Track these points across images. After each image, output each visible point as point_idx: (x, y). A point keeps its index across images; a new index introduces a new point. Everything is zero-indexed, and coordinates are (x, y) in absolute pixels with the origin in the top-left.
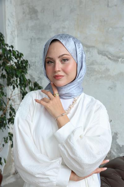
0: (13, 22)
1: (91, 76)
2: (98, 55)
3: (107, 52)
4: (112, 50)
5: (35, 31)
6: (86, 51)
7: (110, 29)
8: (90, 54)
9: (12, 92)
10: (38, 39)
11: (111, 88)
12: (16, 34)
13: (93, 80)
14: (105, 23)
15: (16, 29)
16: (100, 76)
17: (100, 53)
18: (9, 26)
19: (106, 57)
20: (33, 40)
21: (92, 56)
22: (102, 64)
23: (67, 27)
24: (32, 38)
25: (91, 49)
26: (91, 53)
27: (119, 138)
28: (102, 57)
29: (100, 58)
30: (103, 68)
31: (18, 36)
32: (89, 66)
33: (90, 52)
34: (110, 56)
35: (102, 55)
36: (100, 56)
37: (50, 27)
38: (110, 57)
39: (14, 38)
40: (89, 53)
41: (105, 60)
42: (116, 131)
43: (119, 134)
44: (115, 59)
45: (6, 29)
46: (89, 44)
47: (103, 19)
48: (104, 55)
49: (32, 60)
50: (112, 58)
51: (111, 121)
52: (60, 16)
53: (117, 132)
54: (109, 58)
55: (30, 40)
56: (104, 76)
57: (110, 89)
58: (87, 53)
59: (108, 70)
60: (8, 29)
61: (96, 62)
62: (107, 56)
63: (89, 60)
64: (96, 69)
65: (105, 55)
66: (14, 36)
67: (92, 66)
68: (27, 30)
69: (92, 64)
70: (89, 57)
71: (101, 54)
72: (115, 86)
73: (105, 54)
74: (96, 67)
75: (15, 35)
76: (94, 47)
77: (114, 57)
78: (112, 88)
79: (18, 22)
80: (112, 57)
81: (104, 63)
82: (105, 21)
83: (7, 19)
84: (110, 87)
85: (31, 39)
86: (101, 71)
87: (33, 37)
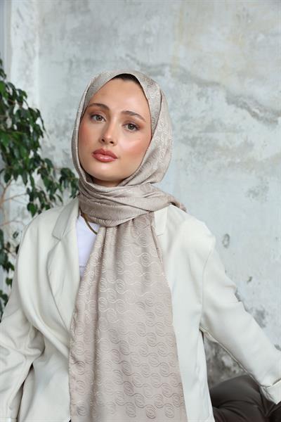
0: (32, 18)
1: (208, 159)
2: (226, 104)
3: (250, 97)
4: (262, 93)
5: (79, 43)
6: (198, 94)
7: (261, 37)
8: (206, 102)
9: (5, 189)
10: (87, 61)
11: (253, 193)
12: (37, 49)
13: (210, 171)
14: (249, 21)
15: (37, 37)
16: (229, 160)
17: (233, 100)
18: (18, 27)
19: (245, 112)
20: (74, 65)
21: (211, 108)
22: (235, 130)
23: (154, 32)
24: (73, 60)
25: (210, 90)
26: (210, 99)
27: (267, 325)
28: (235, 112)
29: (231, 115)
30: (238, 141)
31: (40, 54)
32: (202, 134)
33: (208, 98)
34: (258, 108)
35: (237, 106)
36: (233, 108)
37: (116, 31)
38: (257, 111)
39: (30, 59)
40: (204, 99)
41: (244, 118)
42: (262, 307)
43: (268, 314)
44: (269, 116)
45: (9, 36)
46: (206, 76)
47: (244, 9)
48: (242, 107)
49: (70, 114)
50: (261, 115)
51: (250, 279)
52: (140, 4)
53: (264, 311)
54: (254, 115)
55: (67, 65)
56: (238, 160)
57: (251, 195)
58: (199, 99)
59: (249, 145)
60: (16, 34)
61: (221, 125)
62: (249, 110)
63: (204, 117)
64: (221, 143)
65: (244, 106)
66: (32, 54)
67: (210, 135)
68: (62, 38)
69: (211, 128)
70: (203, 112)
71: (233, 103)
72: (266, 189)
73: (245, 103)
74: (220, 137)
75: (34, 51)
76: (218, 84)
77: (266, 111)
78: (256, 194)
79: (44, 20)
80: (261, 111)
81: (240, 127)
82: (248, 15)
83: (14, 9)
84: (251, 191)
85: (71, 63)
86: (231, 147)
87: (74, 56)
